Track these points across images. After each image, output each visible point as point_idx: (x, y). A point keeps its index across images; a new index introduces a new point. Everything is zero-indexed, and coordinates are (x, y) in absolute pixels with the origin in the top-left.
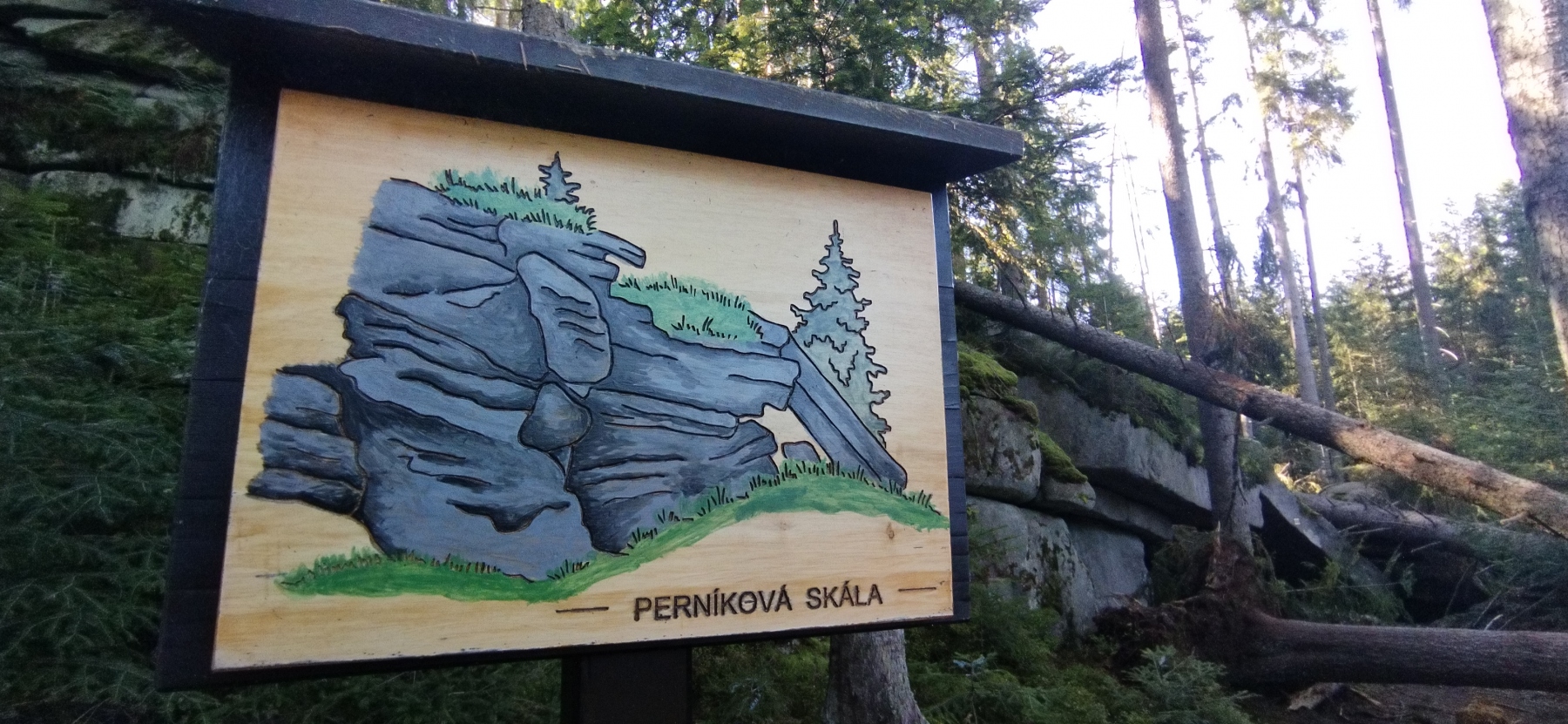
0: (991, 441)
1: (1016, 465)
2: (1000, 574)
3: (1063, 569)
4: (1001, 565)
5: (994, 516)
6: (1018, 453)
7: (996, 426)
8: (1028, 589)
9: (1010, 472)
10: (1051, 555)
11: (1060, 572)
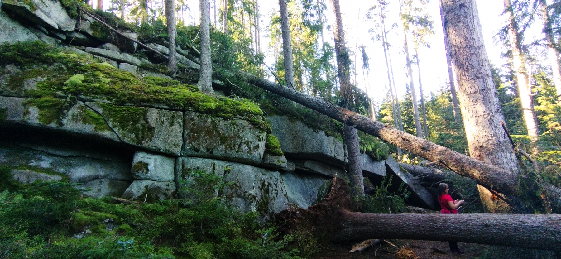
0: (240, 137)
1: (249, 148)
2: (238, 196)
3: (272, 194)
4: (239, 192)
5: (239, 171)
6: (251, 143)
7: (243, 131)
8: (252, 202)
9: (246, 151)
10: (266, 187)
11: (270, 194)
